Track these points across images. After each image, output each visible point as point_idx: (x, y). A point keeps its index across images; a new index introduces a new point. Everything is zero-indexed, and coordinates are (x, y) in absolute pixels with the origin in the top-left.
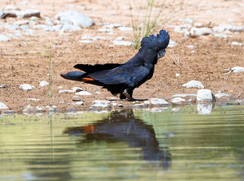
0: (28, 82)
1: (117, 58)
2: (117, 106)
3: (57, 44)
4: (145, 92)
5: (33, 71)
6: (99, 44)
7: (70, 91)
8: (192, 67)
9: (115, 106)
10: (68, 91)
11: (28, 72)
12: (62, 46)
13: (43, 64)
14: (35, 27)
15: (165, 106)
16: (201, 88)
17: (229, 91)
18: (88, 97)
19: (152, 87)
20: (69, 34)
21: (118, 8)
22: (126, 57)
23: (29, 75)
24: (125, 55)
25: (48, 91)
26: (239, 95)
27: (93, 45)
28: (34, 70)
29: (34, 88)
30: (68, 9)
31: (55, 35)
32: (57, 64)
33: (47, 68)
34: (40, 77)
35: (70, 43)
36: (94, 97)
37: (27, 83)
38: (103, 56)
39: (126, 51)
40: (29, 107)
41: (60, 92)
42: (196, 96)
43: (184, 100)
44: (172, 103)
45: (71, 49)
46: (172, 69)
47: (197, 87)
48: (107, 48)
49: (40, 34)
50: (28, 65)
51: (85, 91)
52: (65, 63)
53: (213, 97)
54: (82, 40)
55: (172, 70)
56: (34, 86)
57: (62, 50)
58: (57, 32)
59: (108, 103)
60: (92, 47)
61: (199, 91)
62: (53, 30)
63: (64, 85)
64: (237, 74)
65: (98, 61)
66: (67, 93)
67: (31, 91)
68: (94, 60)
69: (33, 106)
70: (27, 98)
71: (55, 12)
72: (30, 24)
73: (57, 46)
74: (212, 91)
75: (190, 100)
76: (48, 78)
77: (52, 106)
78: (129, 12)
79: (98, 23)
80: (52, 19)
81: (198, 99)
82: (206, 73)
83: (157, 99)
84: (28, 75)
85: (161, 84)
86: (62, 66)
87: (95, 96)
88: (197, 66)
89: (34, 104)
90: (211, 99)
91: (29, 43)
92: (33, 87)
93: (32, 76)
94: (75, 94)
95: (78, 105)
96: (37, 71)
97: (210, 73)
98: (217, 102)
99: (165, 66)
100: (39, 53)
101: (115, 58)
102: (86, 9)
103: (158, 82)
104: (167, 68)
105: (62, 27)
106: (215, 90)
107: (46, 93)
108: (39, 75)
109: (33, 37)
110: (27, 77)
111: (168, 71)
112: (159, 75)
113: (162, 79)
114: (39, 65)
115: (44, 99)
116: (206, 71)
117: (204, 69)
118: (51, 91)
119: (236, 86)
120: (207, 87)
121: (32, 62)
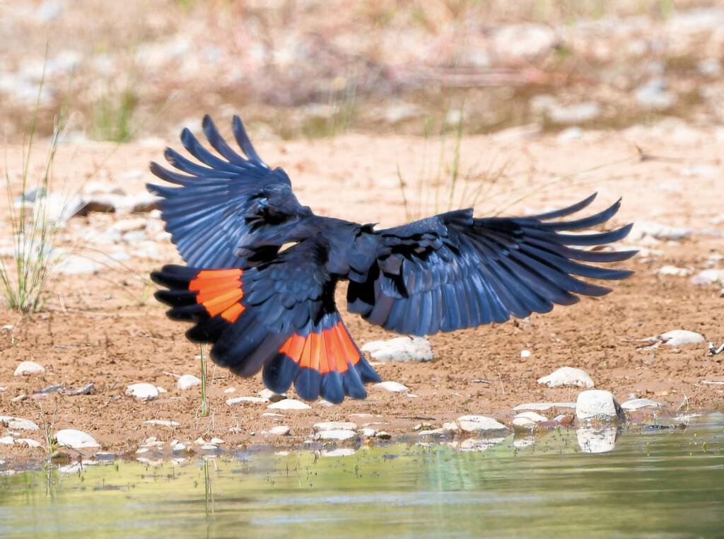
0: (148, 379)
2: (374, 436)
4: (444, 398)
5: (160, 350)
7: (255, 400)
8: (562, 332)
9: (369, 438)
10: (249, 399)
11: (147, 352)
14: (162, 236)
15: (497, 434)
16: (585, 388)
17: (657, 394)
18: (301, 414)
19: (463, 386)
21: (371, 185)
23: (150, 359)
25: (199, 401)
26: (683, 404)
28: (162, 347)
29: (163, 393)
34: (178, 365)
36: (317, 415)
37: (145, 380)
40: (152, 441)
41: (230, 402)
42: (575, 408)
43: (544, 419)
44: (514, 426)
46: (510, 338)
47: (575, 383)
50: (147, 335)
51: (294, 399)
53: (616, 408)
55: (510, 342)
56: (164, 387)
59: (351, 428)
61: (583, 396)
63: (240, 383)
64: (677, 348)
66: (246, 404)
67: (156, 401)
69: (163, 439)
70: (147, 420)
72: (148, 229)
74: (615, 394)
75: (559, 418)
76: (198, 366)
77: (211, 438)
78: (397, 195)
81: (580, 416)
82: (599, 347)
83: (476, 417)
84: (148, 361)
85: (483, 377)
87: (318, 412)
88: (574, 331)
89: (166, 435)
90: (613, 415)
92: (162, 390)
93: (158, 361)
94: (268, 406)
95: (276, 435)
96: (170, 350)
97: (608, 347)
98: (628, 423)
99: (494, 331)
103: (475, 373)
104: (499, 335)
106: (622, 392)
107: (193, 405)
108: (176, 358)
109: (158, 261)
110: (146, 364)
111: (501, 344)
112: (479, 355)
113: (486, 364)
114: (174, 334)
115: (191, 422)
116: (597, 344)
117: (592, 337)
118: (208, 401)
119: (673, 381)
120: (602, 384)
121: (157, 327)
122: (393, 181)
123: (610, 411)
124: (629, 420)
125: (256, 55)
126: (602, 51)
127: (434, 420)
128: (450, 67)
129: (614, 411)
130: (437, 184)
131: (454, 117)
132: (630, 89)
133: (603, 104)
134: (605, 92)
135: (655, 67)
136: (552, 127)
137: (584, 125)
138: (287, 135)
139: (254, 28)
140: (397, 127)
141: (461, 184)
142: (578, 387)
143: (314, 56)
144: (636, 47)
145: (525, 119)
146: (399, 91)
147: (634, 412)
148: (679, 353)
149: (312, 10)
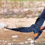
8: (29, 35)
20: (2, 28)
24: (14, 33)
30: (2, 23)
38: (10, 33)
44: (25, 43)
59: (11, 44)
61: (31, 41)
66: (2, 42)
83: (22, 43)
94: (4, 42)
102: (5, 23)
125: (3, 11)
126: (33, 11)
128: (20, 12)
129: (34, 42)
130: (18, 22)
131: (20, 16)
132: (35, 14)
133: (33, 15)
134: (33, 14)
135: (37, 12)
136: (28, 17)
137: (31, 17)
138: (5, 18)
139: (2, 9)
140: (15, 17)
141: (20, 22)
143: (8, 11)
144: (36, 10)
145: (26, 17)
146: (15, 14)
147: (36, 42)
149: (7, 7)
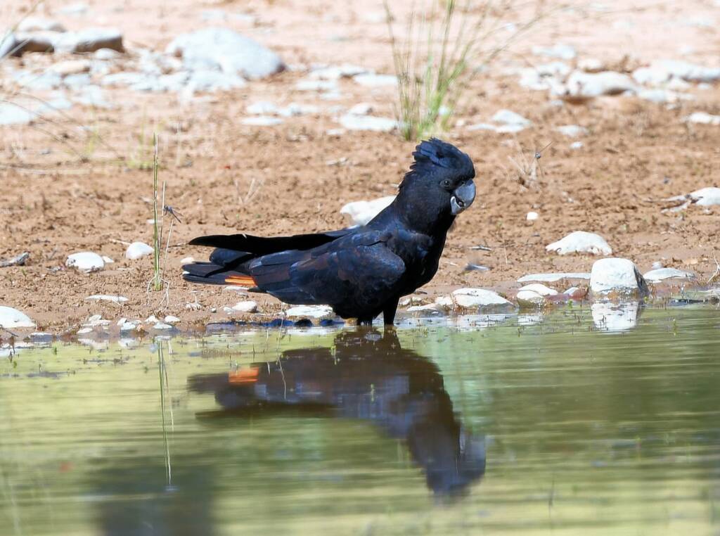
0: (92, 247)
1: (353, 169)
3: (174, 131)
5: (106, 213)
6: (299, 127)
8: (575, 190)
11: (91, 215)
12: (188, 137)
13: (136, 190)
14: (109, 79)
15: (498, 309)
16: (601, 256)
17: (686, 262)
19: (459, 254)
20: (208, 98)
21: (353, 20)
22: (380, 164)
23: (94, 224)
24: (375, 159)
25: (151, 273)
26: (715, 274)
27: (280, 129)
28: (109, 209)
29: (109, 264)
30: (205, 23)
31: (167, 103)
32: (177, 191)
33: (146, 203)
34: (127, 230)
35: (213, 126)
37: (89, 248)
38: (312, 163)
39: (379, 146)
40: (96, 320)
42: (590, 279)
43: (553, 292)
44: (518, 300)
45: (216, 146)
46: (515, 198)
47: (590, 250)
48: (321, 140)
49: (125, 101)
50: (91, 196)
52: (200, 188)
53: (637, 279)
54: (248, 116)
55: (515, 203)
56: (111, 257)
57: (191, 148)
58: (175, 94)
60: (277, 137)
61: (598, 265)
62: (162, 87)
63: (199, 252)
64: (709, 209)
65: (296, 178)
67: (101, 273)
68: (284, 175)
69: (109, 318)
70: (90, 295)
71: (168, 35)
72: (93, 72)
73: (175, 137)
74: (637, 263)
75: (571, 291)
76: (150, 232)
77: (165, 316)
78: (383, 31)
79: (294, 66)
80: (157, 54)
81: (595, 288)
82: (618, 208)
83: (473, 290)
84: (92, 226)
85: (483, 243)
86: (191, 195)
88: (589, 189)
89: (111, 312)
90: (634, 287)
91: (91, 128)
92: (108, 260)
93: (103, 227)
95: (241, 311)
96: (117, 213)
97: (628, 208)
98: (651, 296)
99: (496, 189)
100: (122, 158)
101: (348, 170)
102: (257, 24)
103: (474, 239)
104: (502, 195)
105: (188, 79)
106: (645, 261)
107: (144, 277)
108: (125, 223)
109: (104, 109)
110: (90, 230)
111: (504, 205)
112: (478, 218)
113: (486, 228)
114: (122, 195)
115: (141, 296)
116: (615, 205)
117: (611, 196)
118: (161, 272)
119: (705, 247)
120: (621, 251)
121: (102, 186)
122: (377, 15)
123: (631, 283)
124: (653, 293)
127: (426, 293)
129: (636, 282)
130: (431, 17)
141: (457, 18)
142: (592, 254)
147: (658, 284)
148: (711, 214)
